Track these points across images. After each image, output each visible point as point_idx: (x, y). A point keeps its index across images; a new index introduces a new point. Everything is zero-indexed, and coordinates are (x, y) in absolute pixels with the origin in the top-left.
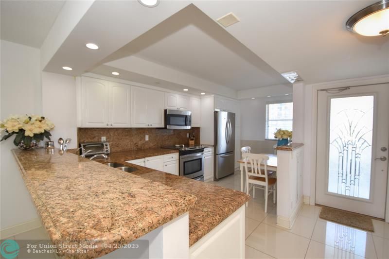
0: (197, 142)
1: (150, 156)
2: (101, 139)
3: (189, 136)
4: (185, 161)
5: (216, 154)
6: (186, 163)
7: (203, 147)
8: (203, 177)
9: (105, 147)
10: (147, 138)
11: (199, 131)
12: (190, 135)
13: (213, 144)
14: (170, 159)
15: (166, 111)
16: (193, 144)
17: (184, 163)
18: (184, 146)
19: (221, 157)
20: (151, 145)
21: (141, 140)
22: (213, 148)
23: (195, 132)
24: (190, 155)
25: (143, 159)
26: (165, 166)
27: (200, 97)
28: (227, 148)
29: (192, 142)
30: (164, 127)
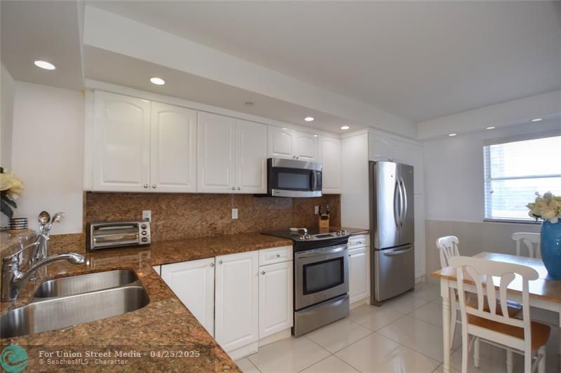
0: (335, 223)
1: (226, 253)
2: (141, 214)
3: (319, 212)
4: (306, 262)
5: (373, 249)
6: (308, 269)
7: (346, 234)
8: (348, 297)
9: (141, 230)
10: (235, 214)
11: (339, 202)
12: (320, 208)
13: (368, 228)
14: (272, 258)
15: (269, 161)
16: (327, 226)
17: (305, 266)
18: (306, 230)
19: (387, 255)
20: (243, 227)
21: (222, 218)
22: (368, 236)
23: (331, 203)
24: (318, 251)
25: (212, 260)
26: (261, 275)
27: (341, 135)
28: (399, 236)
29: (324, 224)
30: (265, 192)
